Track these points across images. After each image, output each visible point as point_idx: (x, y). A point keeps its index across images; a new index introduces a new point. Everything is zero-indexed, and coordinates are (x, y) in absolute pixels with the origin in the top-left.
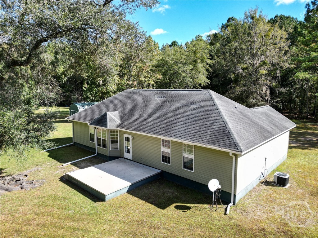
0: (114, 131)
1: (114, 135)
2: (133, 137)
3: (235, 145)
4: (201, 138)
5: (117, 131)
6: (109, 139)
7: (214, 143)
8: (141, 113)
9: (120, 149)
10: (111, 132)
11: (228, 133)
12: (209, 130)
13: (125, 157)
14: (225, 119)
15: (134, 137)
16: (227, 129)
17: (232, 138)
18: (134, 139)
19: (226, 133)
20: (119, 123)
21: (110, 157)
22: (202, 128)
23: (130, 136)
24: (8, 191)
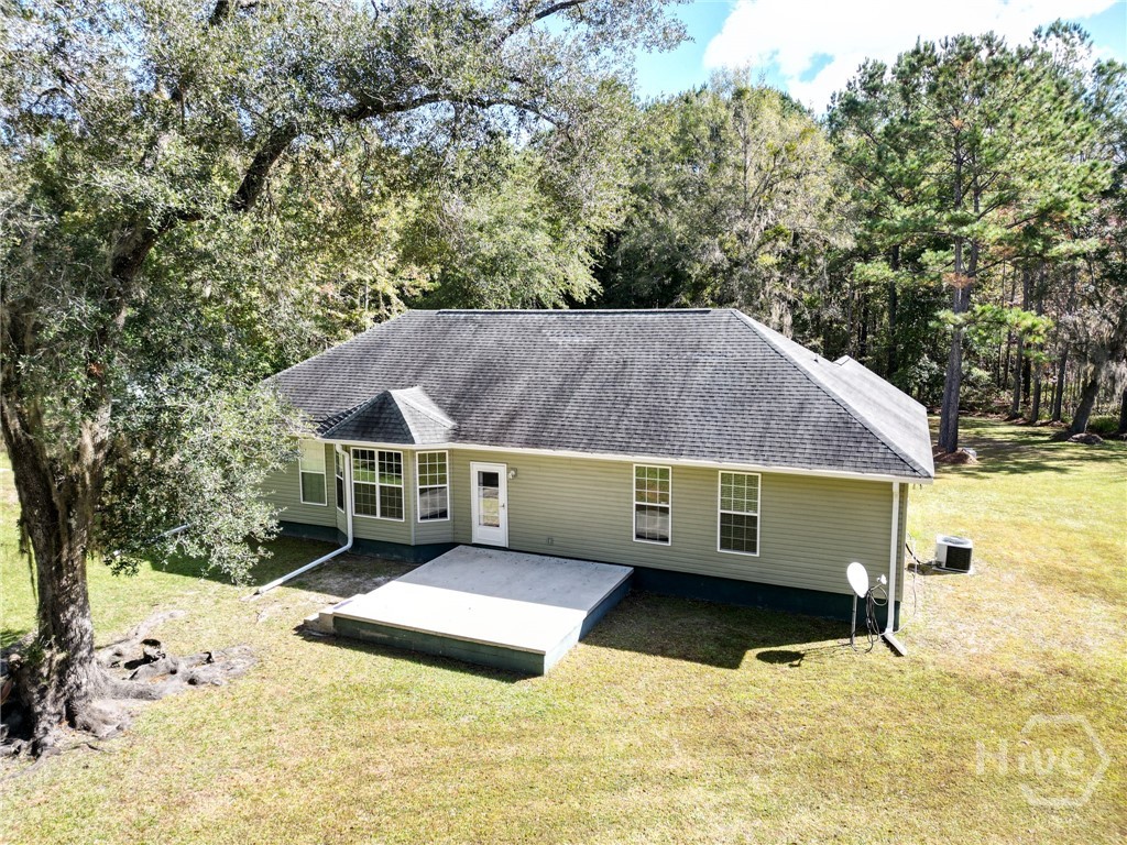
0: (432, 457)
1: (432, 468)
2: (512, 469)
3: (902, 460)
4: (788, 452)
5: (442, 456)
6: (415, 484)
7: (836, 461)
8: (518, 390)
9: (453, 517)
10: (422, 457)
11: (864, 431)
12: (801, 427)
13: (474, 541)
14: (834, 394)
15: (516, 470)
16: (854, 421)
17: (883, 444)
18: (515, 476)
19: (857, 430)
20: (450, 427)
21: (417, 546)
22: (774, 422)
23: (501, 470)
24: (147, 699)
